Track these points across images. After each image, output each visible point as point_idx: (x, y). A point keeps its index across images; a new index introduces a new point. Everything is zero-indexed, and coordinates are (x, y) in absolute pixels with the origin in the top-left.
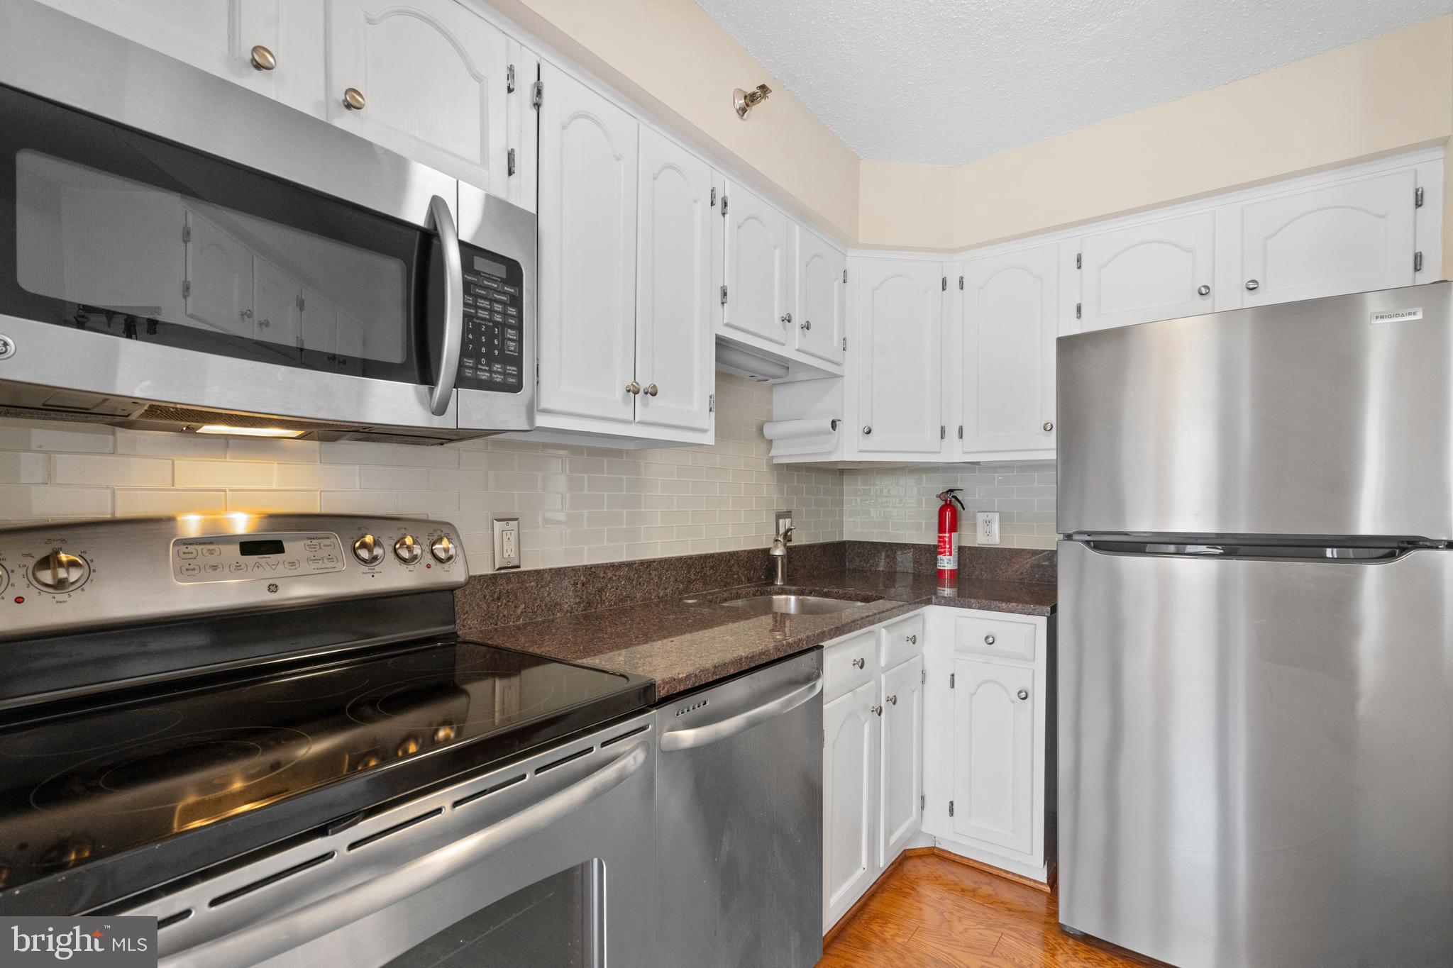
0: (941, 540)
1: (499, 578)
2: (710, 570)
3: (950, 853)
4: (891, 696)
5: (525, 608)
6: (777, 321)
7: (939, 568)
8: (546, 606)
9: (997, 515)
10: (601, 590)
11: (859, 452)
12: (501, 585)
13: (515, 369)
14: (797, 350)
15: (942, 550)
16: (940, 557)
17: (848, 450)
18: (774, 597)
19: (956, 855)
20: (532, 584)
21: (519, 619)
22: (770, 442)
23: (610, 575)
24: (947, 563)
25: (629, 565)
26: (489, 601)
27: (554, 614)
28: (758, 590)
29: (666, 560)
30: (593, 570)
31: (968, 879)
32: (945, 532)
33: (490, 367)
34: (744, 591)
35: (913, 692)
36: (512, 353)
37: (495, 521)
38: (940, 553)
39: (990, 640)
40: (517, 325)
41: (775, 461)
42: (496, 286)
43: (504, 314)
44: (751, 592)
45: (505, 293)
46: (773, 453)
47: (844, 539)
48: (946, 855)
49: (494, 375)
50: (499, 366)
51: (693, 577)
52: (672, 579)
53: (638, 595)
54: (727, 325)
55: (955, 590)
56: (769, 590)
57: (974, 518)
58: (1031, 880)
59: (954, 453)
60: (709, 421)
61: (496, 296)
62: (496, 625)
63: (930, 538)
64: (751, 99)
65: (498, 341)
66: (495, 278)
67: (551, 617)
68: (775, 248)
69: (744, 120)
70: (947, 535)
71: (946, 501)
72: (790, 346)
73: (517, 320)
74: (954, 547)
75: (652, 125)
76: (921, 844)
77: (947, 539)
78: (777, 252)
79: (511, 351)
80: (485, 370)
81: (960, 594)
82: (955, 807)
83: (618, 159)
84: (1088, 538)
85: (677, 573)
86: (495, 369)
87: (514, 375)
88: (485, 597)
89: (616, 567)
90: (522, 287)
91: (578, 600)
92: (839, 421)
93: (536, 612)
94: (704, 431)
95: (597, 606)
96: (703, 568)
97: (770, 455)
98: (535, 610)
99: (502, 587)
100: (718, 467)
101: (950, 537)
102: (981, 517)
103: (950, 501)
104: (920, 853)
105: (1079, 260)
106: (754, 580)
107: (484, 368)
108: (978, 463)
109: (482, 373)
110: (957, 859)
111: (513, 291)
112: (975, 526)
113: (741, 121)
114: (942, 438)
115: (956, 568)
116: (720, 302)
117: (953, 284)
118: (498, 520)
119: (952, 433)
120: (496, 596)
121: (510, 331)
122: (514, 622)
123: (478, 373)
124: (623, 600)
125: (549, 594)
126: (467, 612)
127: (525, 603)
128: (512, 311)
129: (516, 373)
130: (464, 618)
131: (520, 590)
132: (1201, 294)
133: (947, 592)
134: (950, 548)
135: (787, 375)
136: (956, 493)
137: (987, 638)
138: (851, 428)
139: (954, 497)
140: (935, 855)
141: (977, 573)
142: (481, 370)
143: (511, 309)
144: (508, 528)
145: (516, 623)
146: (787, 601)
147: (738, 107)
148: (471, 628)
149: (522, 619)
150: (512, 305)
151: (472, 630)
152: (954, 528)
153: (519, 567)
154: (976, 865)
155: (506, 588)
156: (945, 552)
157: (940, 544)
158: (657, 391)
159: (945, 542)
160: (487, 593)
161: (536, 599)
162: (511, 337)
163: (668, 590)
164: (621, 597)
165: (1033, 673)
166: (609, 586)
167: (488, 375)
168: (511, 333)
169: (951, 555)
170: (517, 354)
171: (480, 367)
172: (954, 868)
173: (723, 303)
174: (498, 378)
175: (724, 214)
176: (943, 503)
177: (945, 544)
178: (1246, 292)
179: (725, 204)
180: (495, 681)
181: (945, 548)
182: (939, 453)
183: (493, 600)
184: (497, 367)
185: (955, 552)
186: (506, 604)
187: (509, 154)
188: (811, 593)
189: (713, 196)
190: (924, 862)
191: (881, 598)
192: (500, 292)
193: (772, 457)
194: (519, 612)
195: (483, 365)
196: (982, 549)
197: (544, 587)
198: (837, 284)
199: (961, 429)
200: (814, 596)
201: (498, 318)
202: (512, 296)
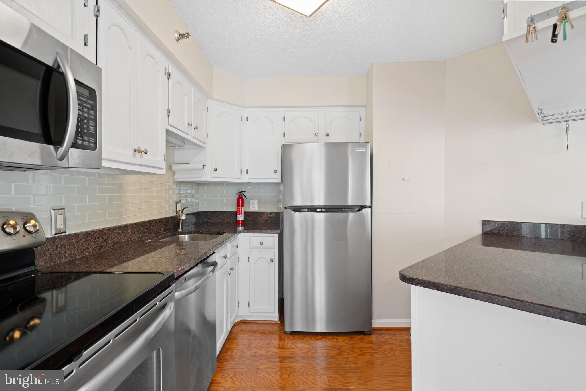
0: (238, 210)
1: (56, 239)
2: (152, 227)
3: (248, 320)
4: (231, 268)
5: (70, 253)
6: (186, 125)
7: (237, 220)
8: (80, 250)
9: (257, 200)
10: (106, 240)
11: (212, 177)
12: (58, 242)
13: (93, 139)
14: (193, 137)
15: (239, 213)
16: (238, 216)
17: (208, 176)
18: (180, 236)
19: (249, 320)
20: (74, 240)
21: (67, 258)
22: (174, 172)
23: (110, 233)
24: (241, 218)
25: (119, 227)
26: (51, 251)
27: (84, 254)
28: (172, 234)
29: (135, 224)
30: (103, 231)
31: (254, 327)
32: (240, 207)
33: (83, 138)
34: (167, 235)
35: (236, 265)
36: (92, 132)
37: (52, 210)
38: (238, 215)
39: (262, 243)
40: (94, 119)
41: (176, 180)
42: (85, 100)
43: (89, 114)
44: (170, 235)
45: (89, 104)
46: (175, 177)
47: (199, 211)
48: (246, 321)
49: (85, 142)
50: (87, 138)
51: (146, 231)
52: (137, 232)
53: (123, 241)
54: (170, 125)
55: (243, 227)
56: (177, 233)
57: (249, 202)
58: (274, 321)
59: (245, 179)
60: (163, 165)
61: (85, 104)
62: (55, 263)
63: (233, 209)
64: (182, 36)
65: (86, 126)
66: (84, 96)
67: (83, 256)
68: (186, 95)
69: (177, 42)
70: (241, 208)
71: (240, 195)
72: (190, 135)
73: (94, 116)
74: (243, 212)
75: (143, 36)
76: (238, 320)
77: (241, 209)
78: (186, 97)
79: (92, 131)
80: (80, 139)
81: (245, 229)
82: (250, 304)
83: (130, 48)
84: (291, 208)
85: (139, 230)
86: (85, 139)
87: (93, 142)
88: (48, 249)
89: (112, 229)
90: (96, 102)
91: (96, 246)
92: (205, 165)
93: (75, 254)
94: (162, 169)
95: (105, 248)
96: (149, 226)
97: (174, 177)
98: (75, 253)
99: (58, 243)
100: (154, 182)
101: (242, 209)
102: (251, 201)
103: (241, 196)
104: (237, 323)
105: (284, 118)
106: (169, 230)
107: (80, 138)
108: (250, 182)
109: (79, 141)
110: (250, 322)
111: (92, 103)
112: (249, 204)
113: (176, 43)
114: (241, 173)
115: (243, 219)
116: (167, 115)
117: (244, 119)
118: (54, 210)
119: (244, 171)
120: (54, 248)
121: (91, 121)
122: (64, 260)
123: (77, 140)
124: (116, 244)
125: (82, 244)
126: (39, 258)
127: (70, 250)
128: (92, 112)
129: (94, 141)
130: (37, 261)
131: (68, 244)
132: (316, 135)
133: (241, 228)
134: (242, 212)
135: (185, 146)
136: (243, 193)
137: (260, 243)
138: (209, 168)
139: (243, 194)
140: (243, 322)
141: (250, 221)
142: (79, 139)
143: (91, 111)
144: (59, 213)
145: (65, 261)
146: (185, 237)
147: (176, 38)
148: (41, 266)
149: (68, 258)
150: (92, 110)
151: (42, 267)
152: (243, 205)
153: (65, 232)
154: (257, 322)
155: (60, 243)
156: (240, 214)
157: (238, 211)
158: (147, 151)
159: (240, 210)
160: (50, 247)
161: (75, 248)
162: (91, 124)
163: (136, 237)
164: (116, 242)
165: (275, 253)
166: (110, 238)
167: (82, 142)
168: (92, 123)
169: (242, 215)
170: (94, 133)
171: (78, 137)
172: (249, 325)
173: (168, 116)
174: (86, 143)
175: (168, 79)
176: (239, 196)
177: (240, 211)
178: (326, 137)
179: (170, 75)
180: (53, 292)
181: (240, 213)
182: (240, 178)
183: (53, 251)
184: (86, 138)
185: (243, 214)
186: (60, 252)
187: (85, 36)
188: (195, 233)
189: (165, 71)
190: (240, 326)
191: (225, 233)
192: (86, 103)
193: (174, 178)
194: (67, 255)
195: (79, 137)
196: (252, 212)
197: (80, 241)
198: (205, 112)
199: (247, 171)
200: (196, 234)
201: (86, 115)
202: (92, 105)
